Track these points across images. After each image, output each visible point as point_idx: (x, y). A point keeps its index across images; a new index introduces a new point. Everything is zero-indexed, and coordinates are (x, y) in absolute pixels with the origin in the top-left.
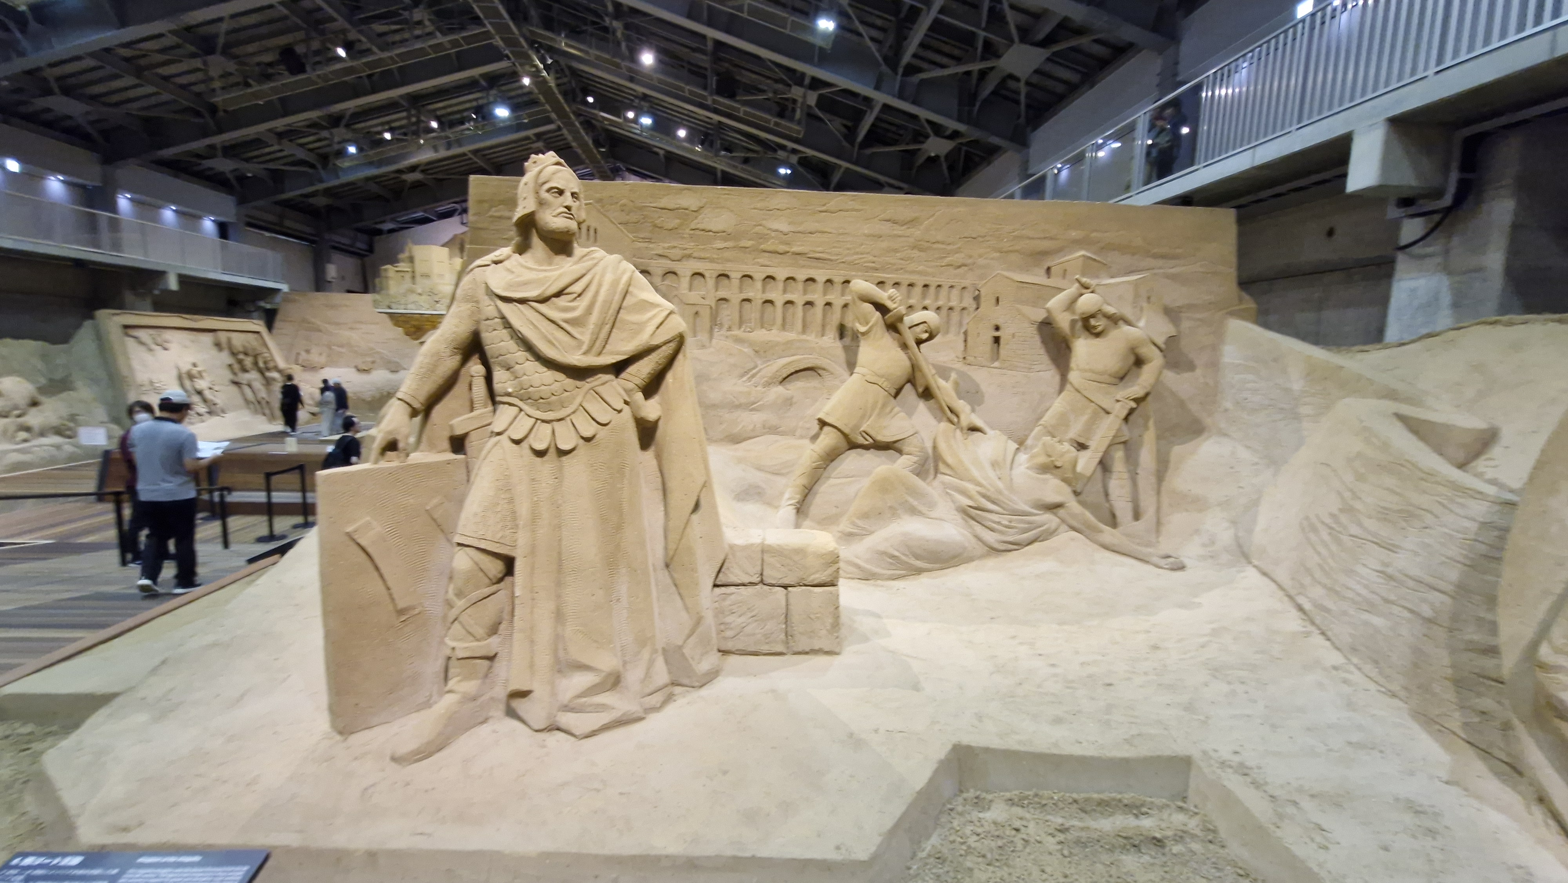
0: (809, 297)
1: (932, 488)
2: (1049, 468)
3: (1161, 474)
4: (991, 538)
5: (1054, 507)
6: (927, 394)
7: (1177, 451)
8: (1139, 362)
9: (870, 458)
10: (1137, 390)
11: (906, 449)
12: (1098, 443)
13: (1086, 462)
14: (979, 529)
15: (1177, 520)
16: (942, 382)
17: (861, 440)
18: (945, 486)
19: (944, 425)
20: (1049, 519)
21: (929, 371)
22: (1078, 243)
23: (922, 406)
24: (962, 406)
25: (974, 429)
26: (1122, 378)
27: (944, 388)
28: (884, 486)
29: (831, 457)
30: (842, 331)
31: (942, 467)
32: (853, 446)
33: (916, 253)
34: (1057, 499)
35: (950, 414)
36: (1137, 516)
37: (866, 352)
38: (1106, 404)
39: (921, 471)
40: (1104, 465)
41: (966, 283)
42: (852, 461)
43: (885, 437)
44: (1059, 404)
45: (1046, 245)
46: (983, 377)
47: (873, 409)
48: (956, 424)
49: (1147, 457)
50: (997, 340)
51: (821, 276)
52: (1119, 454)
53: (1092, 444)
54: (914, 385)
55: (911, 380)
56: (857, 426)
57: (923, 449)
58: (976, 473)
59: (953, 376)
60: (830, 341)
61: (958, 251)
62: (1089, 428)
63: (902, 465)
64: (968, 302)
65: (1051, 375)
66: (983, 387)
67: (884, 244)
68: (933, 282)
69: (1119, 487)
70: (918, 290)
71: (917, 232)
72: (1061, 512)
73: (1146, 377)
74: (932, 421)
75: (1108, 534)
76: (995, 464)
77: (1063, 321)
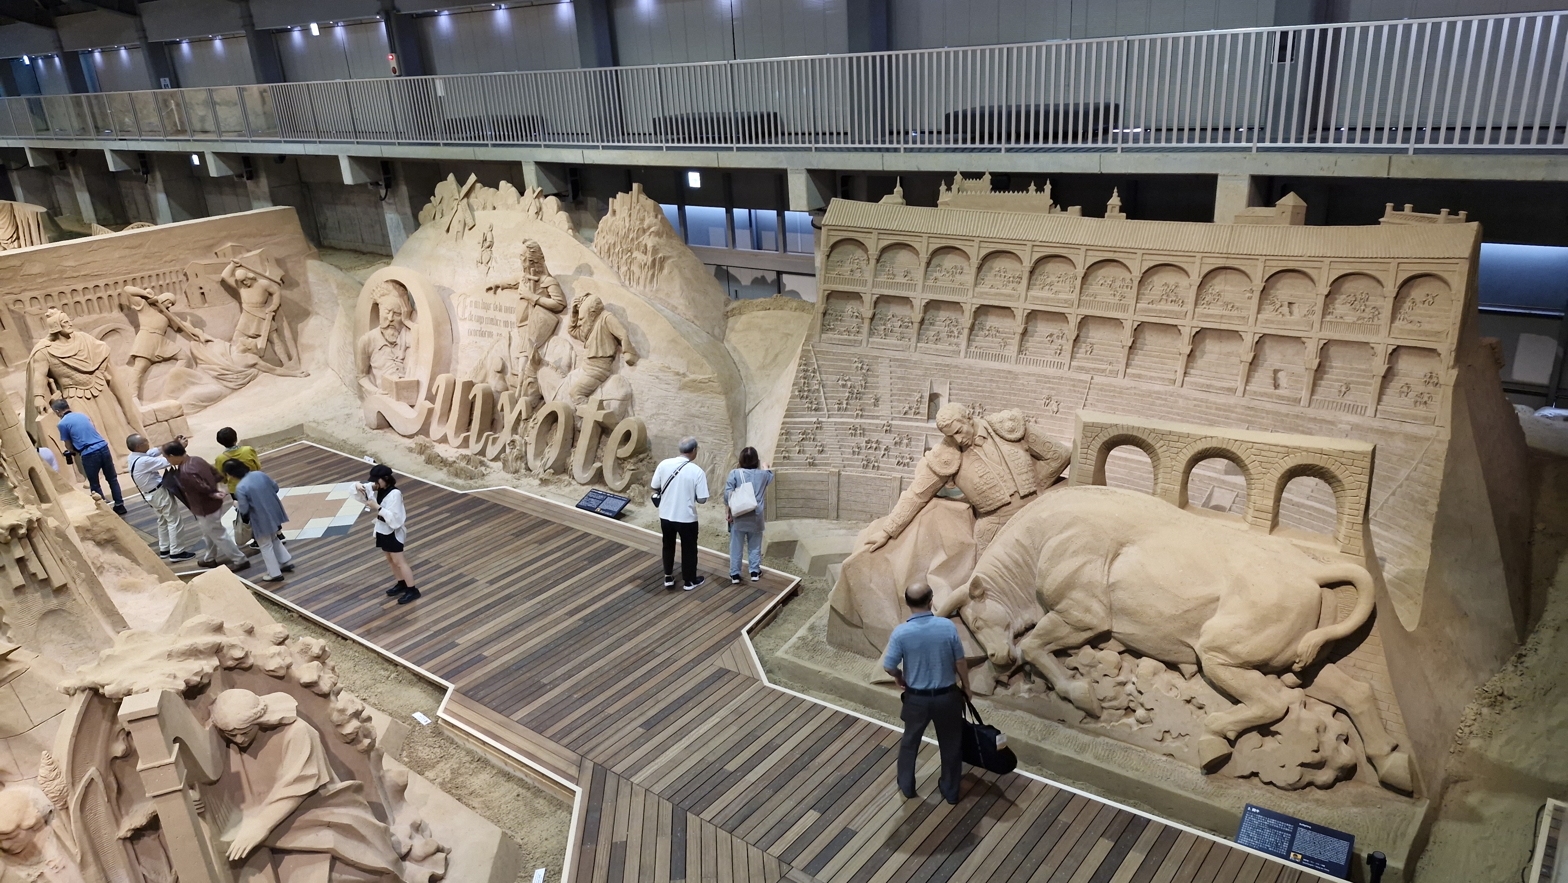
0: (99, 295)
1: (197, 371)
2: (246, 350)
3: (295, 339)
4: (231, 385)
5: (254, 366)
6: (179, 330)
7: (300, 326)
8: (271, 294)
9: (163, 367)
10: (274, 306)
11: (179, 357)
12: (264, 333)
13: (261, 343)
14: (225, 383)
15: (305, 357)
16: (184, 323)
17: (157, 360)
18: (203, 369)
19: (193, 342)
20: (253, 371)
21: (177, 320)
22: (227, 238)
23: (179, 336)
24: (197, 331)
25: (207, 341)
26: (265, 303)
27: (187, 325)
28: (177, 377)
29: (145, 370)
30: (121, 307)
31: (198, 361)
32: (153, 363)
33: (146, 260)
34: (252, 362)
35: (194, 337)
36: (290, 359)
37: (142, 318)
38: (262, 315)
39: (189, 366)
40: (269, 340)
41: (177, 268)
42: (155, 370)
43: (167, 355)
44: (242, 319)
45: (211, 242)
46: (201, 313)
47: (158, 343)
48: (199, 341)
49: (287, 333)
50: (203, 293)
51: (101, 283)
52: (275, 336)
53: (262, 334)
54: (172, 328)
55: (170, 326)
56: (153, 354)
57: (187, 356)
58: (216, 360)
59: (189, 318)
60: (117, 314)
61: (168, 254)
62: (259, 327)
63: (179, 366)
64: (182, 277)
65: (234, 304)
66: (204, 318)
67: (129, 260)
68: (160, 271)
69: (279, 348)
70: (154, 277)
71: (143, 250)
72: (257, 366)
73: (276, 300)
74: (187, 342)
75: (279, 370)
76: (222, 355)
77: (231, 281)
